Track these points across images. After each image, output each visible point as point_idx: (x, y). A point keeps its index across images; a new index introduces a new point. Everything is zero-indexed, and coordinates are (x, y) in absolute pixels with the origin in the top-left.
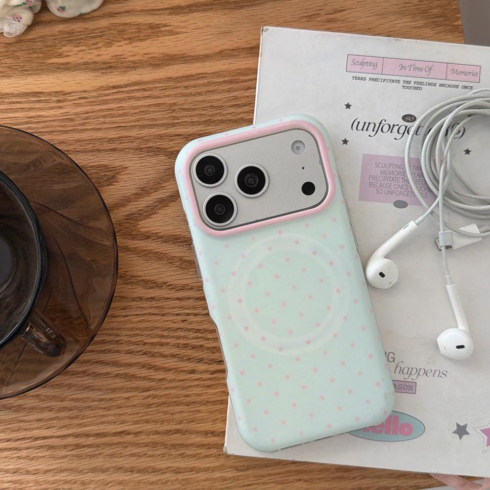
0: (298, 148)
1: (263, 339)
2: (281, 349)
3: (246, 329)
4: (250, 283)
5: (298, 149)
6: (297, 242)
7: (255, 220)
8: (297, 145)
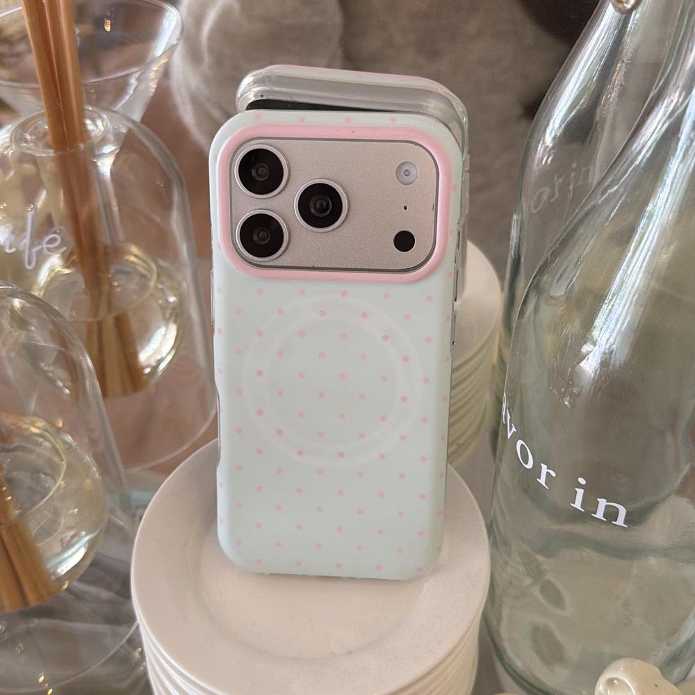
0: (407, 173)
1: (280, 433)
2: (300, 453)
3: (260, 413)
4: (280, 354)
5: (406, 175)
6: (364, 315)
7: (310, 265)
8: (408, 169)
